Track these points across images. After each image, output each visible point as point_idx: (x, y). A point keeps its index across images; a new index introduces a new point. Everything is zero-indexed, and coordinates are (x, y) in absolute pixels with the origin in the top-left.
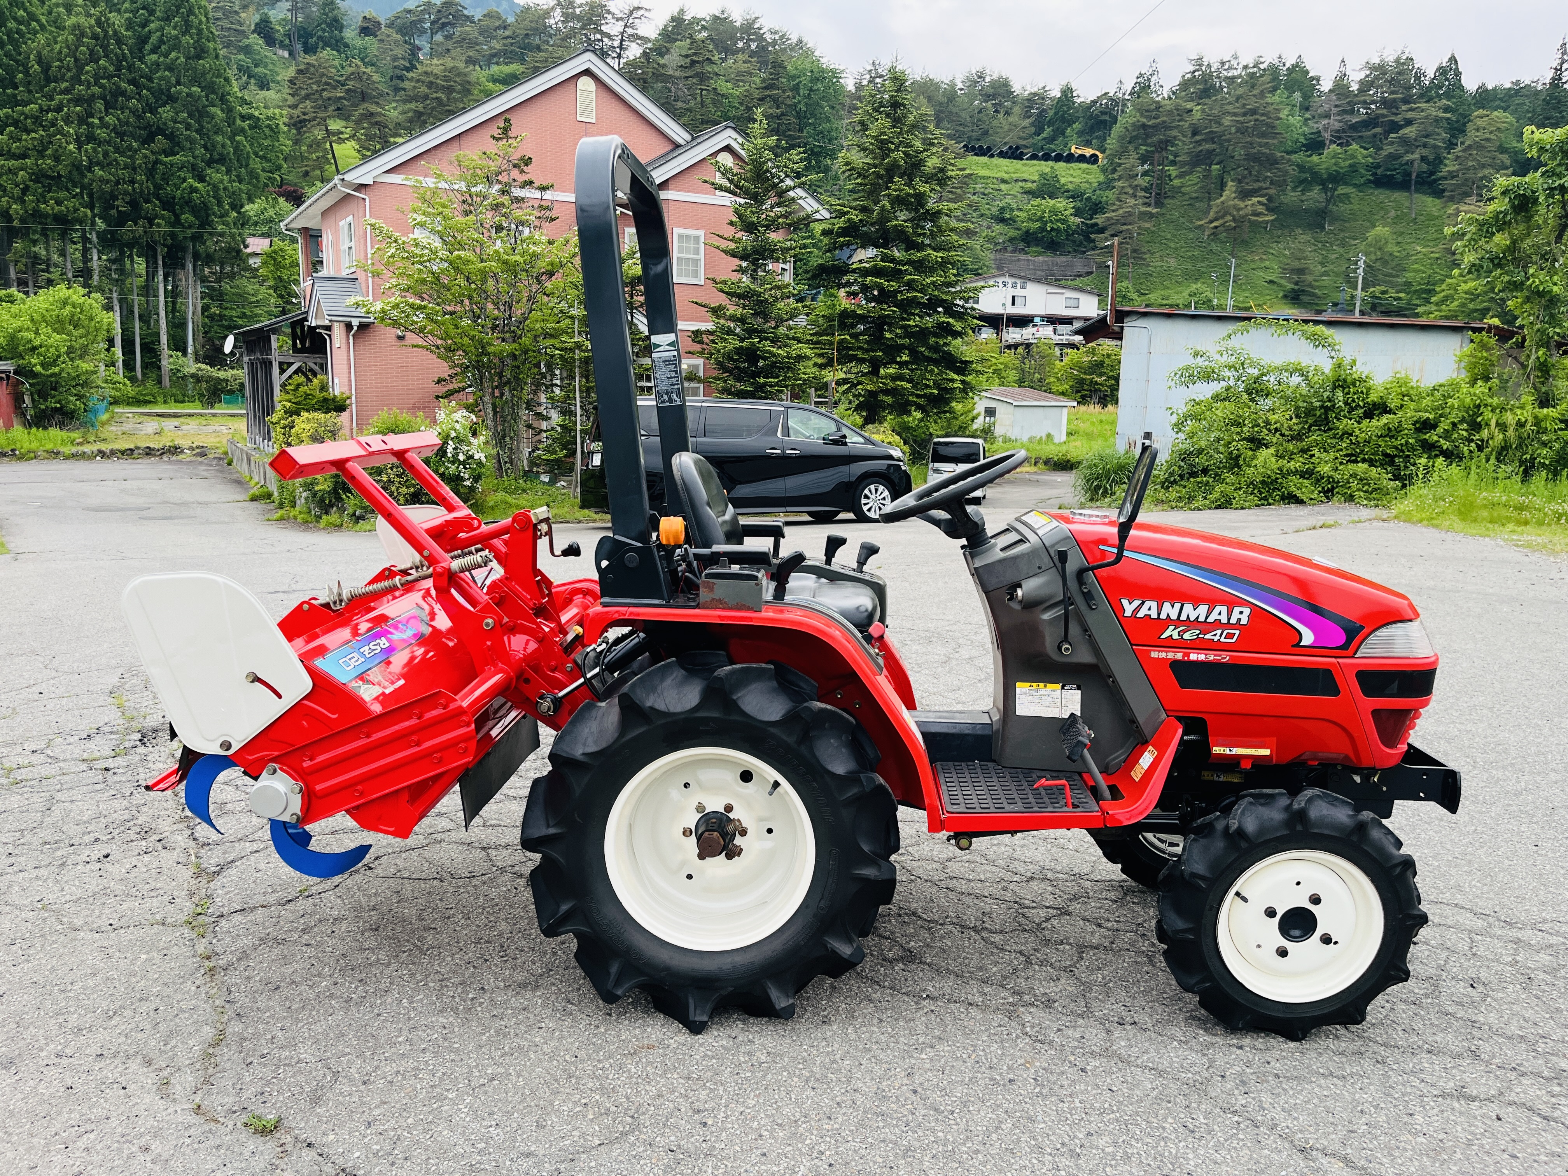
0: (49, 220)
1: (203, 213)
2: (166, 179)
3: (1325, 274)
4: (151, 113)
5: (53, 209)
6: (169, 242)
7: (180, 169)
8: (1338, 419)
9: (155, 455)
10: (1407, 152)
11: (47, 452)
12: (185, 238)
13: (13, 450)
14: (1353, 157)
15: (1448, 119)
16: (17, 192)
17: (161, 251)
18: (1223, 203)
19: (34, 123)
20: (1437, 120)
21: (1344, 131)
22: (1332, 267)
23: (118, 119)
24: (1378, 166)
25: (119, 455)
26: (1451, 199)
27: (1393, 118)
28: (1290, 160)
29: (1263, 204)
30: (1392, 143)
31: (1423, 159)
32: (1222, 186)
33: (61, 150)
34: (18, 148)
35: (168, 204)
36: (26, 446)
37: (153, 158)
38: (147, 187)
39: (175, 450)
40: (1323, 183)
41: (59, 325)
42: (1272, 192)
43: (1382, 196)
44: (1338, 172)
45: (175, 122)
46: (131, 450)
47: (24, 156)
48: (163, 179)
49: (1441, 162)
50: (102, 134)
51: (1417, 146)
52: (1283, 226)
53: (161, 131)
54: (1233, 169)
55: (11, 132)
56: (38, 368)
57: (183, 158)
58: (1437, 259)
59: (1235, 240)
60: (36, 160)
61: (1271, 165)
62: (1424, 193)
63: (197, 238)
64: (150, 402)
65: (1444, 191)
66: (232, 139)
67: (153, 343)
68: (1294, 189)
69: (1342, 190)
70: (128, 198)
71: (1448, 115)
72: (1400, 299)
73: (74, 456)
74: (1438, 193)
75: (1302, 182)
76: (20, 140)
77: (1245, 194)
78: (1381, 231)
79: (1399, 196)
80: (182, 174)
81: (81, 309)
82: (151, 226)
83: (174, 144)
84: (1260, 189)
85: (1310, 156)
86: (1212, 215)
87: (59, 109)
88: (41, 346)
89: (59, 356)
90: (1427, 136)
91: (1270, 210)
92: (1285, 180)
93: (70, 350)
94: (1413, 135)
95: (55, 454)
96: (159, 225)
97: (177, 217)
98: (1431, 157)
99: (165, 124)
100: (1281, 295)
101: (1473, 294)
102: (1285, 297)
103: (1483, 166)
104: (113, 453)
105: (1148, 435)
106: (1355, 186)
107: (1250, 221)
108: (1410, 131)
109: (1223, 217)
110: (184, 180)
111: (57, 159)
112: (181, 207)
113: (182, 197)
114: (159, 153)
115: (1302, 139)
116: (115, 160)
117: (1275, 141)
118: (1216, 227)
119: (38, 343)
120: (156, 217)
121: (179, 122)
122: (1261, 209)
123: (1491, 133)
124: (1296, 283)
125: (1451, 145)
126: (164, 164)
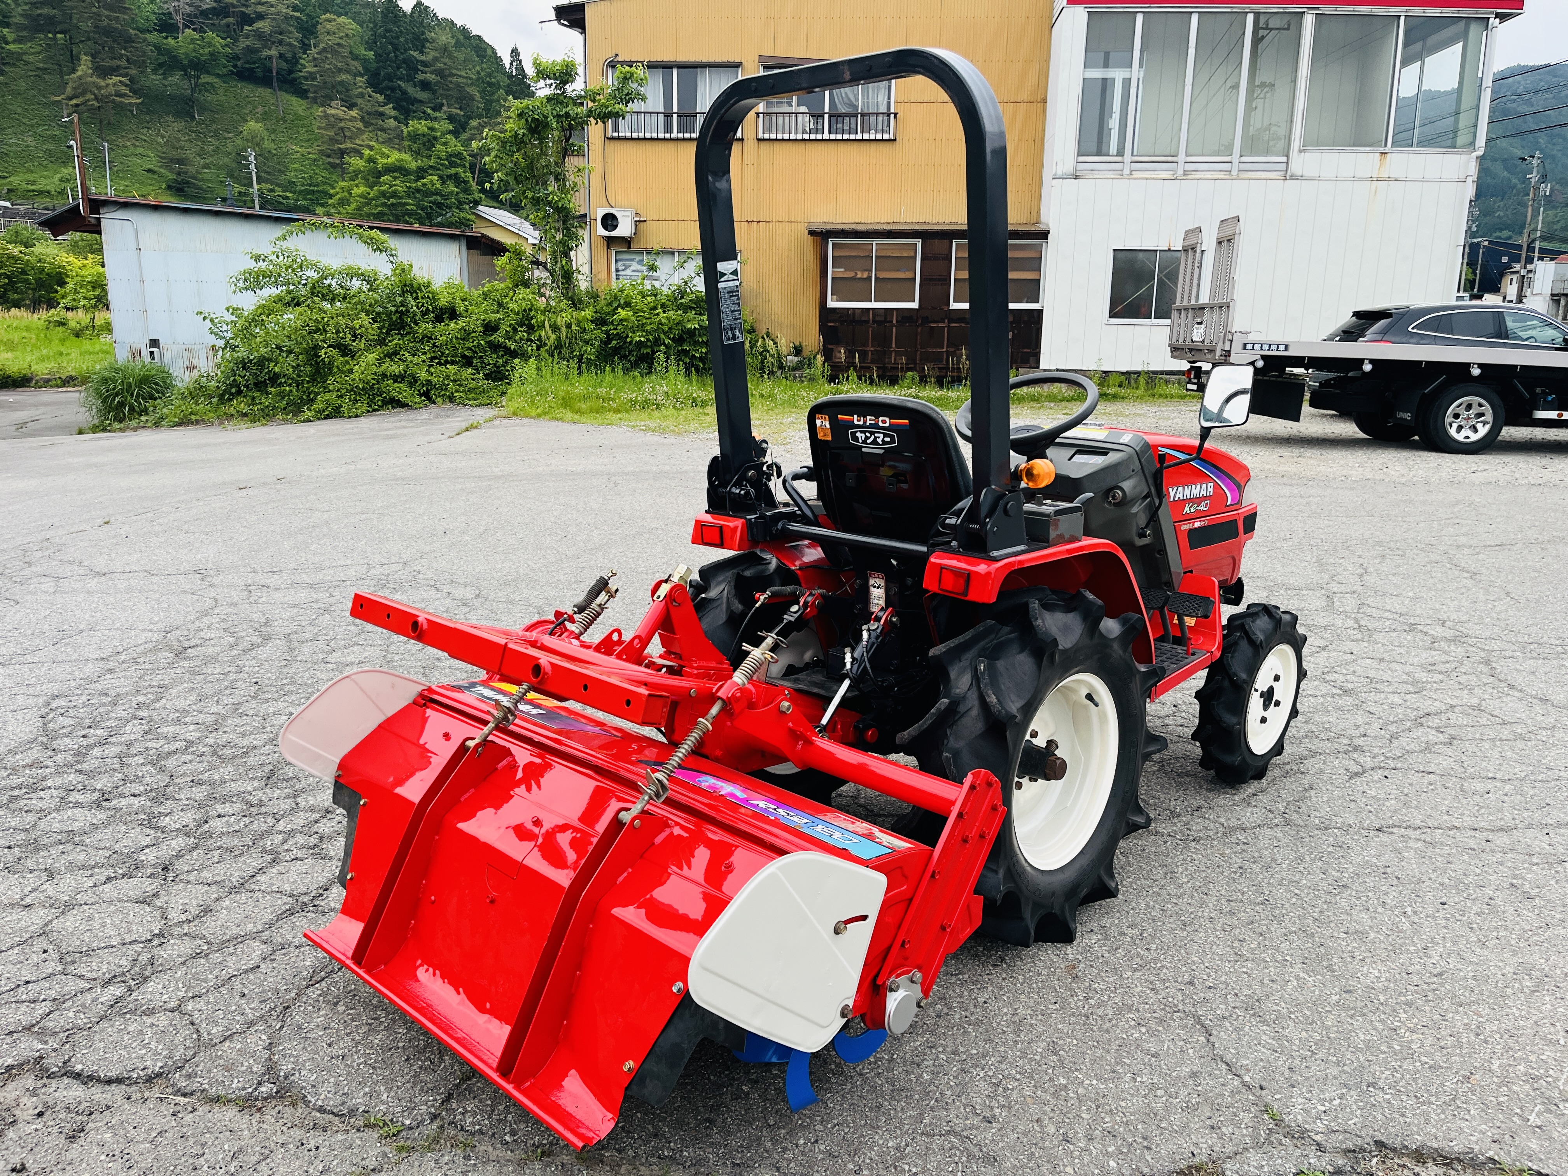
3: (206, 166)
8: (416, 324)
10: (264, 47)
14: (210, 44)
15: (298, 18)
18: (80, 78)
20: (287, 18)
21: (196, 16)
22: (211, 159)
24: (236, 57)
26: (315, 101)
27: (243, 9)
28: (145, 40)
29: (126, 85)
30: (247, 37)
31: (281, 56)
32: (74, 60)
40: (184, 69)
42: (133, 72)
43: (246, 90)
44: (199, 59)
49: (297, 62)
51: (273, 43)
52: (149, 112)
54: (82, 41)
58: (315, 160)
59: (101, 122)
61: (126, 42)
62: (287, 92)
65: (306, 91)
68: (154, 71)
69: (205, 79)
71: (298, 14)
72: (287, 198)
74: (302, 94)
75: (160, 65)
77: (104, 72)
78: (253, 126)
79: (264, 92)
84: (118, 67)
85: (167, 38)
86: (69, 90)
90: (281, 33)
91: (135, 92)
92: (144, 61)
94: (267, 30)
98: (289, 55)
100: (164, 186)
101: (366, 198)
102: (169, 187)
103: (340, 70)
105: (154, 343)
106: (218, 76)
107: (113, 101)
108: (262, 25)
109: (83, 94)
115: (153, 17)
117: (126, 17)
118: (77, 105)
122: (124, 90)
123: (341, 38)
124: (179, 174)
125: (306, 47)
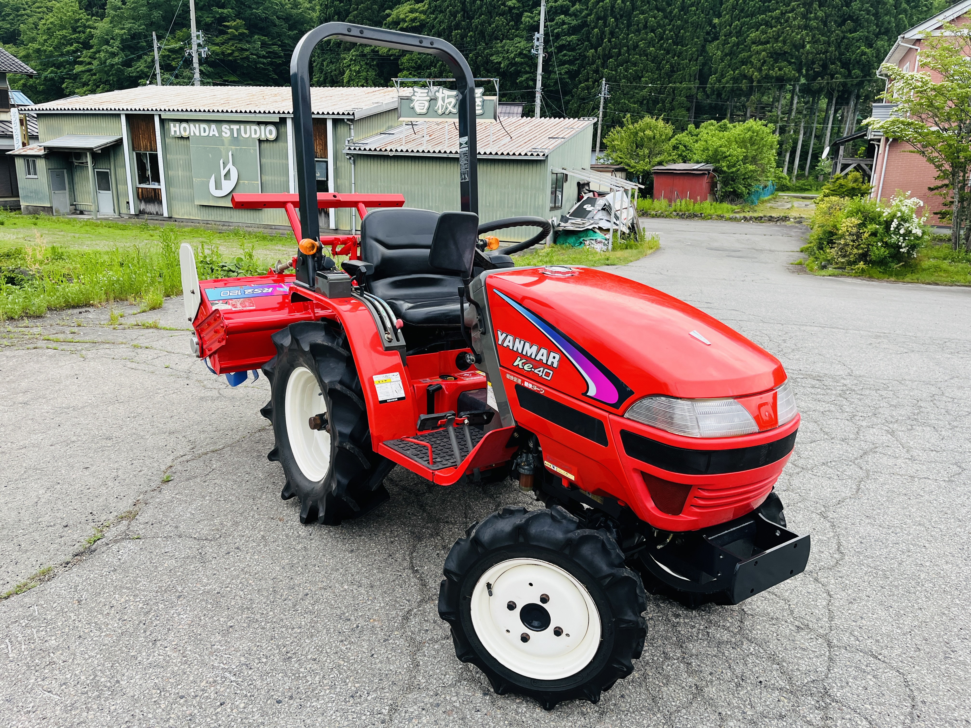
0: (773, 80)
1: (867, 68)
2: (847, 49)
4: (846, 6)
5: (776, 73)
6: (841, 88)
7: (857, 41)
9: (773, 221)
11: (717, 216)
12: (852, 85)
13: (701, 214)
16: (759, 65)
17: (836, 94)
19: (776, 22)
23: (825, 13)
25: (754, 220)
33: (788, 37)
34: (764, 38)
35: (846, 65)
36: (708, 211)
37: (841, 35)
38: (835, 55)
39: (785, 219)
41: (742, 143)
45: (860, 11)
46: (761, 217)
47: (768, 42)
48: (846, 49)
50: (813, 23)
53: (850, 18)
55: (763, 29)
56: (725, 169)
57: (861, 34)
60: (773, 44)
63: (860, 84)
64: (808, 190)
66: (895, 17)
67: (818, 153)
70: (821, 63)
73: (731, 219)
76: (766, 33)
80: (858, 44)
81: (757, 133)
82: (832, 79)
83: (858, 23)
87: (792, 10)
88: (729, 156)
89: (738, 162)
93: (746, 158)
95: (721, 217)
96: (837, 78)
97: (850, 72)
99: (854, 13)
104: (751, 218)
110: (859, 48)
111: (784, 42)
112: (854, 66)
113: (856, 59)
114: (847, 32)
116: (819, 39)
119: (728, 154)
120: (837, 73)
121: (864, 11)
126: (848, 39)
